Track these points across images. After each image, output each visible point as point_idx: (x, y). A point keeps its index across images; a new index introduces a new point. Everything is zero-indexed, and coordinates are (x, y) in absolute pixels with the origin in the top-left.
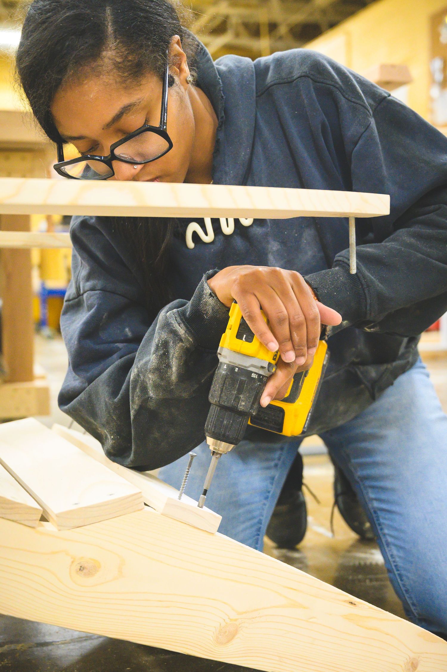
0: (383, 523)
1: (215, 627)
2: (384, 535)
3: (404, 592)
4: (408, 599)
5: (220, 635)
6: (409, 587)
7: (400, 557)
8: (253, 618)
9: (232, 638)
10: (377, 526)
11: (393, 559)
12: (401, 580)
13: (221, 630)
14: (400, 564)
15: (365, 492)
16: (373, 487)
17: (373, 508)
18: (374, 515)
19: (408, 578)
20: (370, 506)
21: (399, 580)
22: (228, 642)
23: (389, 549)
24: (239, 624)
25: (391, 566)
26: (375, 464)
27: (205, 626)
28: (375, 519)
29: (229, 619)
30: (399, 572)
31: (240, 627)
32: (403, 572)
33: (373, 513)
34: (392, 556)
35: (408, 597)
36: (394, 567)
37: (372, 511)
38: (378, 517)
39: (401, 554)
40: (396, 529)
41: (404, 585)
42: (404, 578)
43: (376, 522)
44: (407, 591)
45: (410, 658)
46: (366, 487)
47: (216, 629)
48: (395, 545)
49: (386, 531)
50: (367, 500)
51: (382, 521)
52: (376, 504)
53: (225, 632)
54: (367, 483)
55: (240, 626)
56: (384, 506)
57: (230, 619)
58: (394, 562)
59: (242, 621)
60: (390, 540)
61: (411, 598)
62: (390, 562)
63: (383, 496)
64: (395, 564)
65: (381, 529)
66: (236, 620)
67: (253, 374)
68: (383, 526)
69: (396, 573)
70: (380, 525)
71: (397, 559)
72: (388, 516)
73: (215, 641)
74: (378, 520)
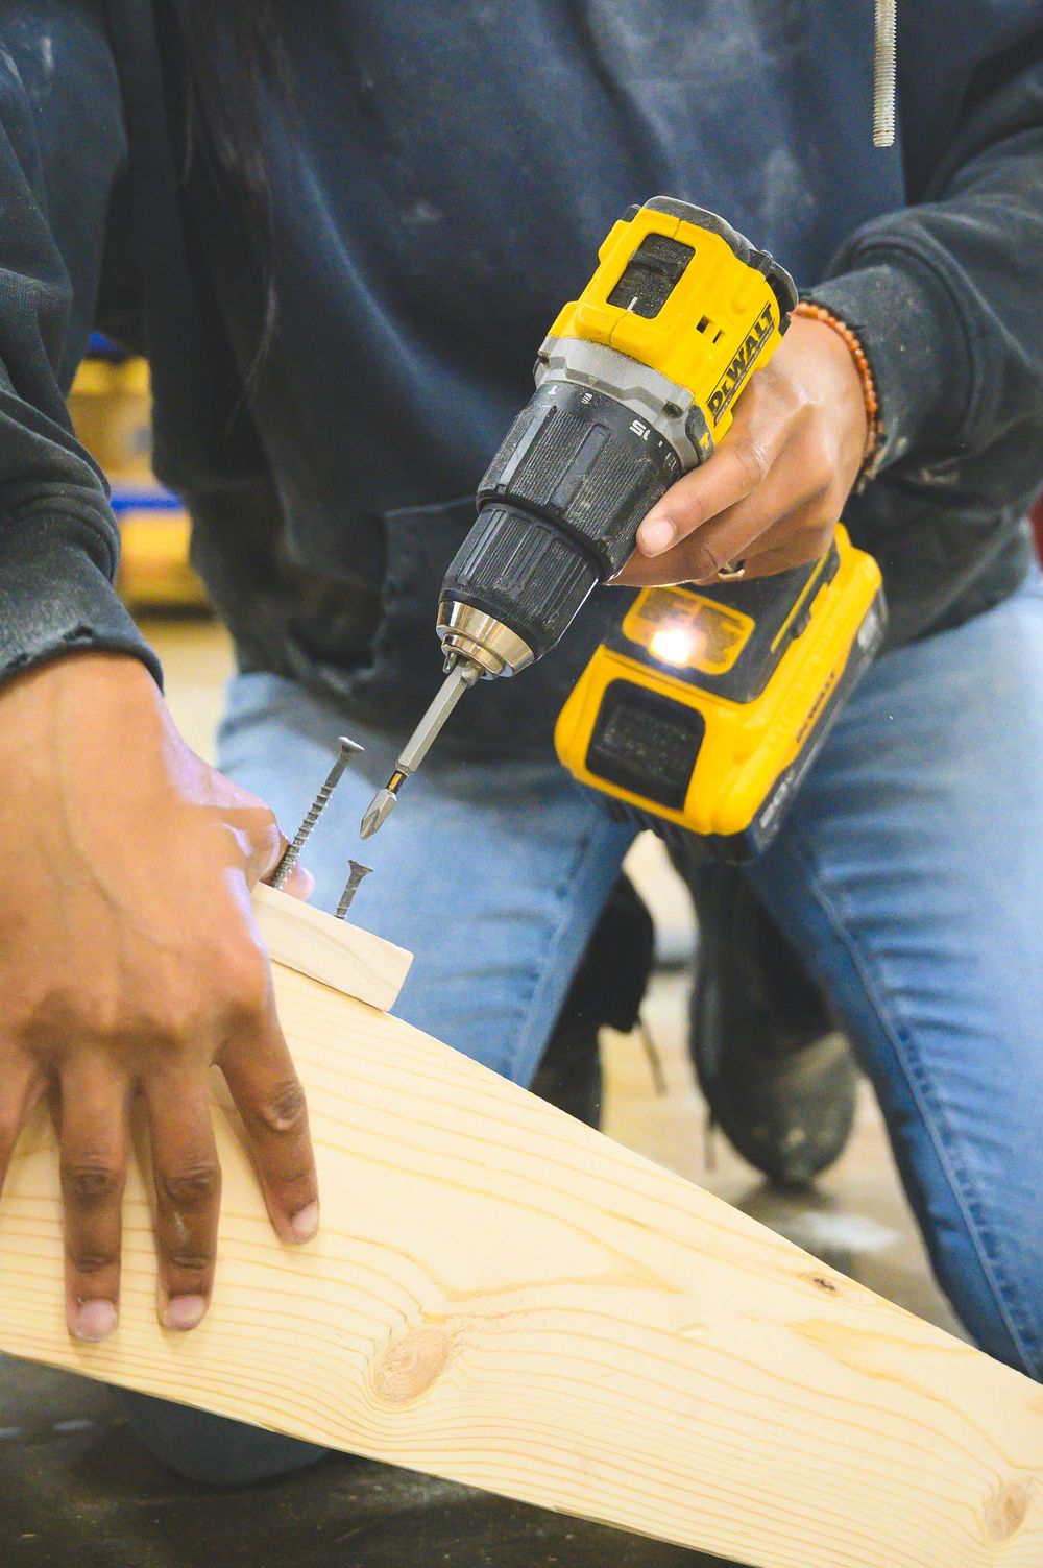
0: (937, 1071)
1: (372, 1340)
2: (936, 1106)
3: (999, 1295)
4: (1009, 1320)
5: (390, 1369)
6: (1018, 1281)
7: (989, 1178)
8: (501, 1316)
9: (429, 1383)
10: (911, 1077)
11: (967, 1187)
12: (992, 1255)
13: (394, 1350)
14: (990, 1202)
15: (866, 971)
16: (895, 954)
17: (897, 1020)
18: (900, 1045)
19: (1015, 1246)
20: (886, 1014)
21: (983, 1253)
22: (414, 1394)
23: (952, 1151)
24: (454, 1336)
25: (959, 1209)
26: (911, 880)
27: (337, 1335)
28: (904, 1057)
29: (420, 1312)
30: (982, 1229)
31: (456, 1345)
32: (998, 1229)
33: (896, 1039)
34: (962, 1175)
35: (1012, 1313)
36: (967, 1213)
37: (893, 1031)
38: (912, 1048)
39: (996, 1168)
40: (980, 1088)
41: (1000, 1273)
42: (1003, 1248)
43: (909, 1068)
44: (1009, 1292)
45: (1001, 1485)
46: (871, 958)
47: (375, 1346)
48: (976, 1140)
49: (943, 1094)
50: (875, 995)
51: (927, 1061)
52: (907, 1008)
53: (406, 1359)
54: (878, 943)
55: (455, 1340)
56: (934, 1012)
57: (424, 1314)
58: (969, 1193)
59: (463, 1322)
60: (954, 1120)
61: (1019, 1314)
62: (953, 1195)
63: (934, 980)
64: (973, 1200)
65: (925, 1089)
66: (444, 1319)
67: (636, 423)
68: (934, 1079)
69: (975, 1230)
70: (919, 1073)
71: (981, 1185)
72: (950, 1044)
73: (372, 1388)
74: (914, 1059)
